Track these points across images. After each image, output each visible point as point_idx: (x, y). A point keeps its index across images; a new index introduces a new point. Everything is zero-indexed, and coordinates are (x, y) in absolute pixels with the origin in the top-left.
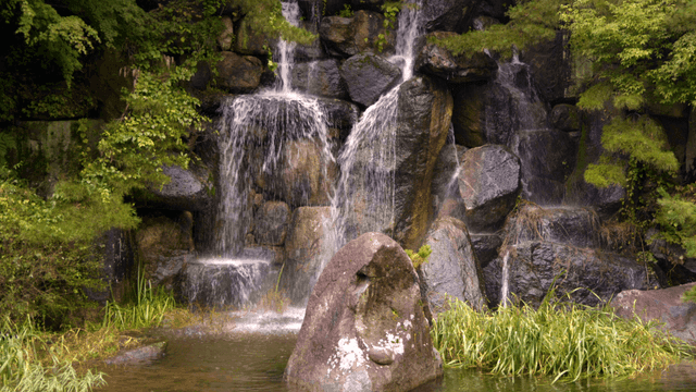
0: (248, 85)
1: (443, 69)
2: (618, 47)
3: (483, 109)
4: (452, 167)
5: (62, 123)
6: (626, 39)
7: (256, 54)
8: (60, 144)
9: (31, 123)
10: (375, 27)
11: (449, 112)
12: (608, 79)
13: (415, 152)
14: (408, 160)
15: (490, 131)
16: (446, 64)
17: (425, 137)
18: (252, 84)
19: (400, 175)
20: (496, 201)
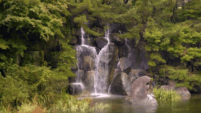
0: (74, 43)
1: (119, 41)
2: (154, 40)
3: (123, 50)
4: (118, 62)
5: (37, 51)
6: (156, 38)
7: (76, 36)
8: (37, 57)
9: (30, 51)
10: (101, 31)
11: (118, 50)
12: (151, 45)
13: (112, 59)
14: (111, 60)
15: (124, 54)
16: (120, 40)
17: (115, 55)
18: (76, 43)
19: (110, 64)
20: (127, 69)
